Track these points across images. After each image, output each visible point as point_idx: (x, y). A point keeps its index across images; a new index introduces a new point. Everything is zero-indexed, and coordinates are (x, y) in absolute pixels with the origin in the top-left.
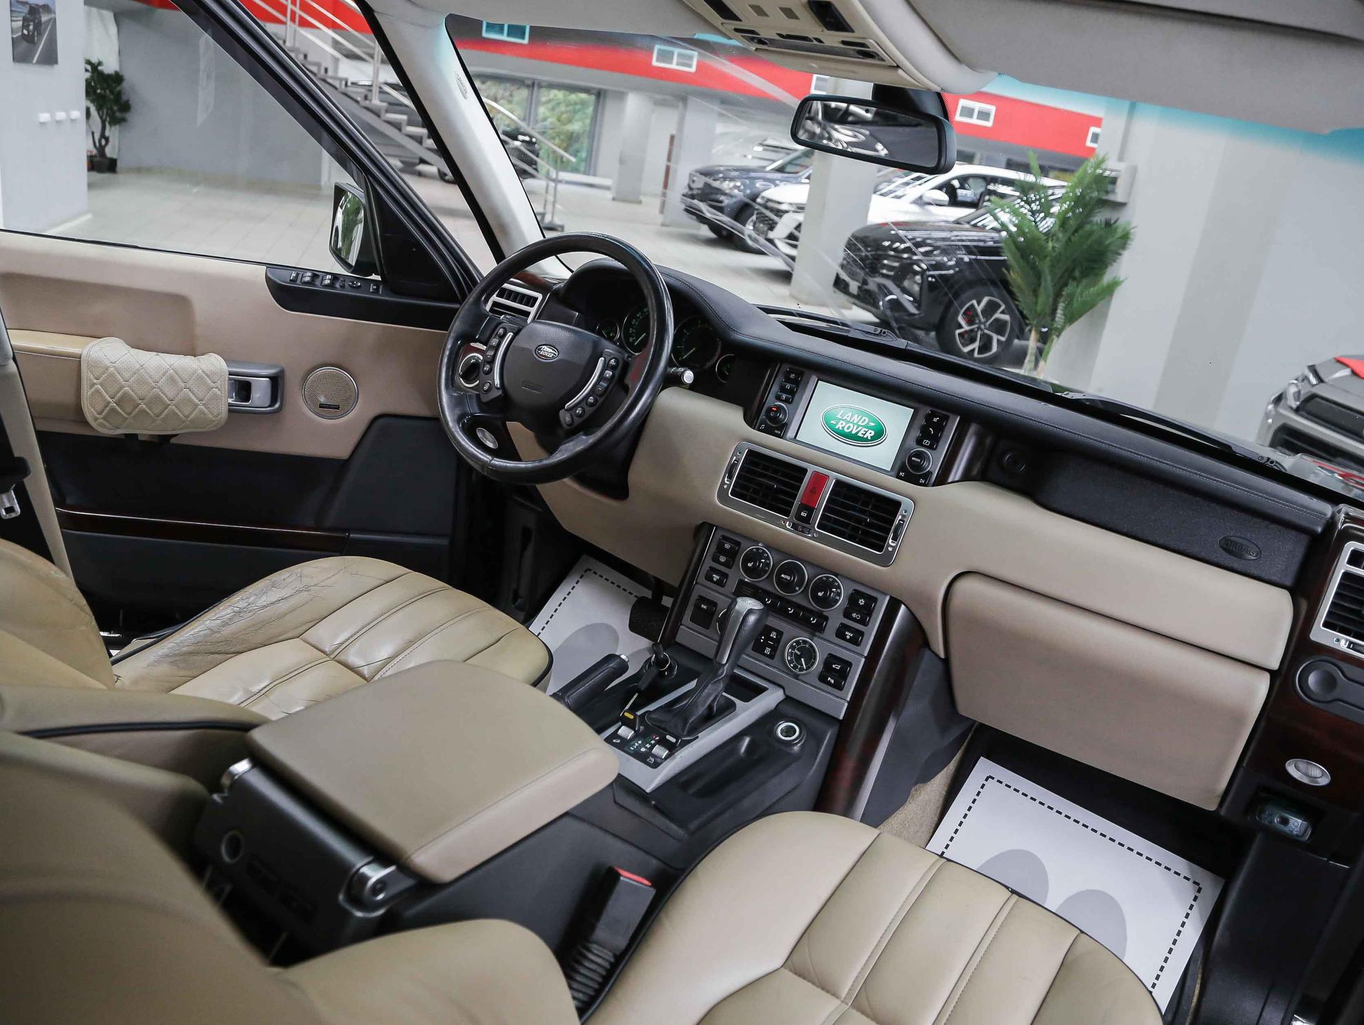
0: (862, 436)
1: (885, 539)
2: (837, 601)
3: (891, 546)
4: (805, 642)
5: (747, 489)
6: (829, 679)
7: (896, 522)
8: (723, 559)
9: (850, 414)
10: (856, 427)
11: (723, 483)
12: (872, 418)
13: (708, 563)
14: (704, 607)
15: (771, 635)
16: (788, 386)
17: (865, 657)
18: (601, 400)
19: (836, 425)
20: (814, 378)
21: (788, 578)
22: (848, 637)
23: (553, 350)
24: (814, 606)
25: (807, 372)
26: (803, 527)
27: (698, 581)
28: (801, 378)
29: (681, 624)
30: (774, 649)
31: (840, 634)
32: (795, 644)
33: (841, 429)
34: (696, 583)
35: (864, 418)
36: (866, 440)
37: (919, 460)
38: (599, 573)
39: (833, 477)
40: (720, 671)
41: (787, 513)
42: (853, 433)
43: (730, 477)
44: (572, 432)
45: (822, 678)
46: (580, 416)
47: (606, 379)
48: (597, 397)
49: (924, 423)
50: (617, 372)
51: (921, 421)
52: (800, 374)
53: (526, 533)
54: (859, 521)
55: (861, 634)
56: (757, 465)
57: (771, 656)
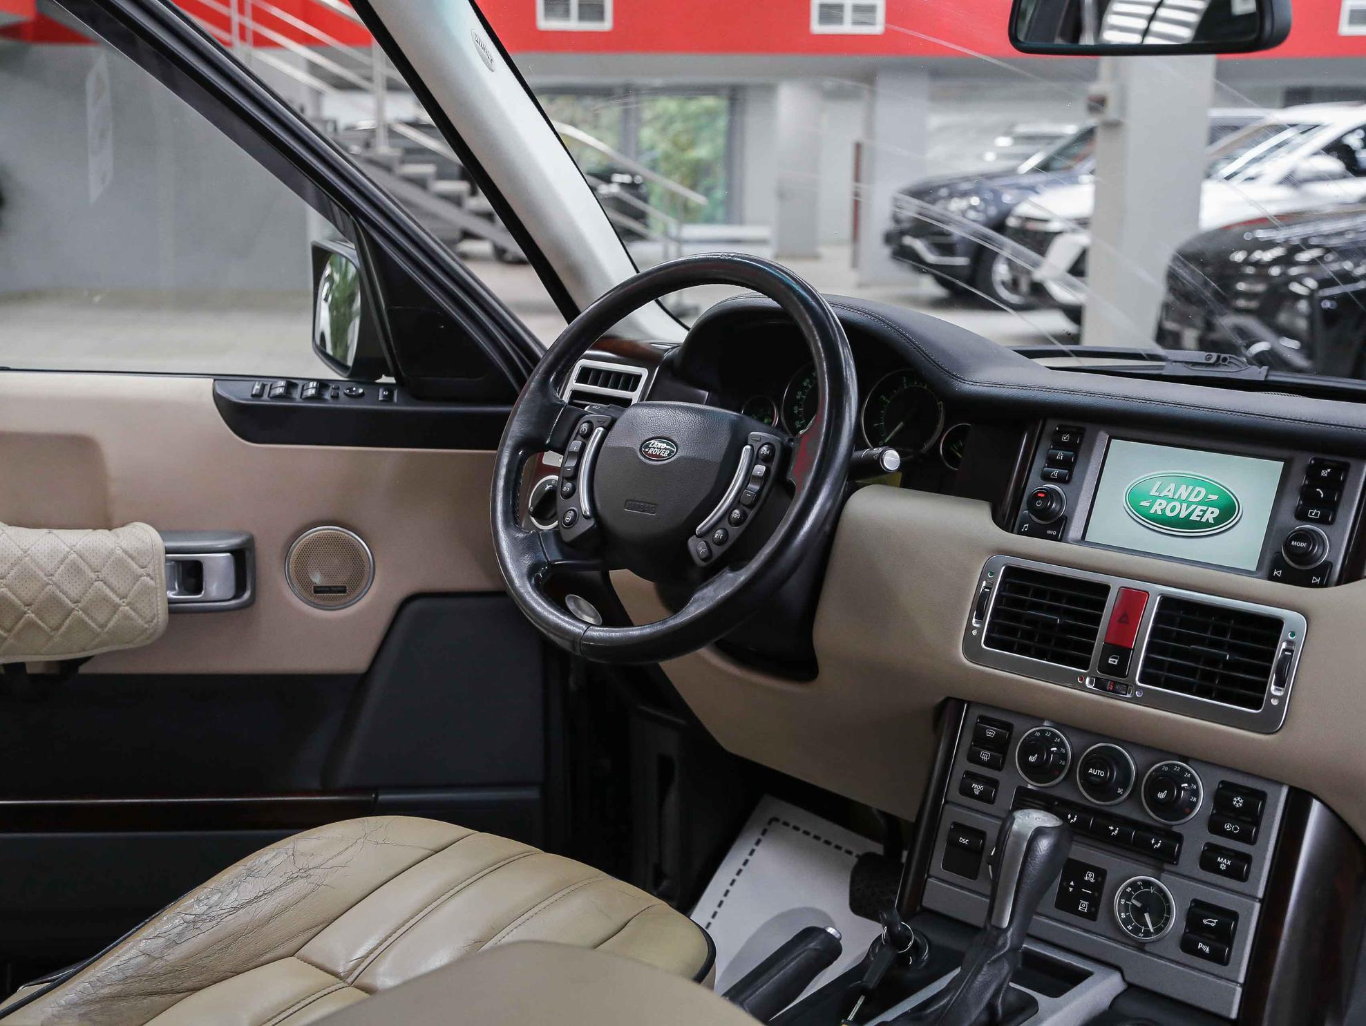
0: (1198, 519)
1: (1263, 687)
2: (1194, 805)
3: (1276, 697)
4: (1147, 884)
5: (1012, 631)
6: (1200, 945)
7: (1278, 655)
8: (985, 756)
9: (1172, 486)
10: (1185, 505)
11: (969, 627)
12: (1211, 488)
13: (962, 766)
14: (963, 840)
15: (1086, 878)
16: (1060, 455)
17: (1261, 901)
18: (751, 514)
19: (1151, 507)
20: (1103, 436)
21: (1102, 773)
22: (1223, 867)
23: (668, 444)
24: (1154, 818)
25: (1089, 427)
26: (1115, 683)
27: (948, 799)
28: (1081, 441)
29: (929, 876)
30: (1094, 902)
31: (1208, 861)
32: (1129, 890)
33: (1159, 512)
34: (946, 802)
35: (1198, 489)
36: (1207, 525)
37: (1305, 545)
38: (792, 824)
39: (1156, 592)
40: (1000, 942)
41: (1084, 664)
42: (1182, 516)
43: (981, 616)
44: (712, 570)
45: (1188, 946)
46: (720, 543)
47: (756, 479)
48: (745, 508)
49: (1304, 481)
50: (774, 466)
51: (1299, 479)
52: (1080, 433)
53: (665, 764)
54: (1213, 661)
55: (1247, 859)
56: (1024, 590)
57: (1091, 915)
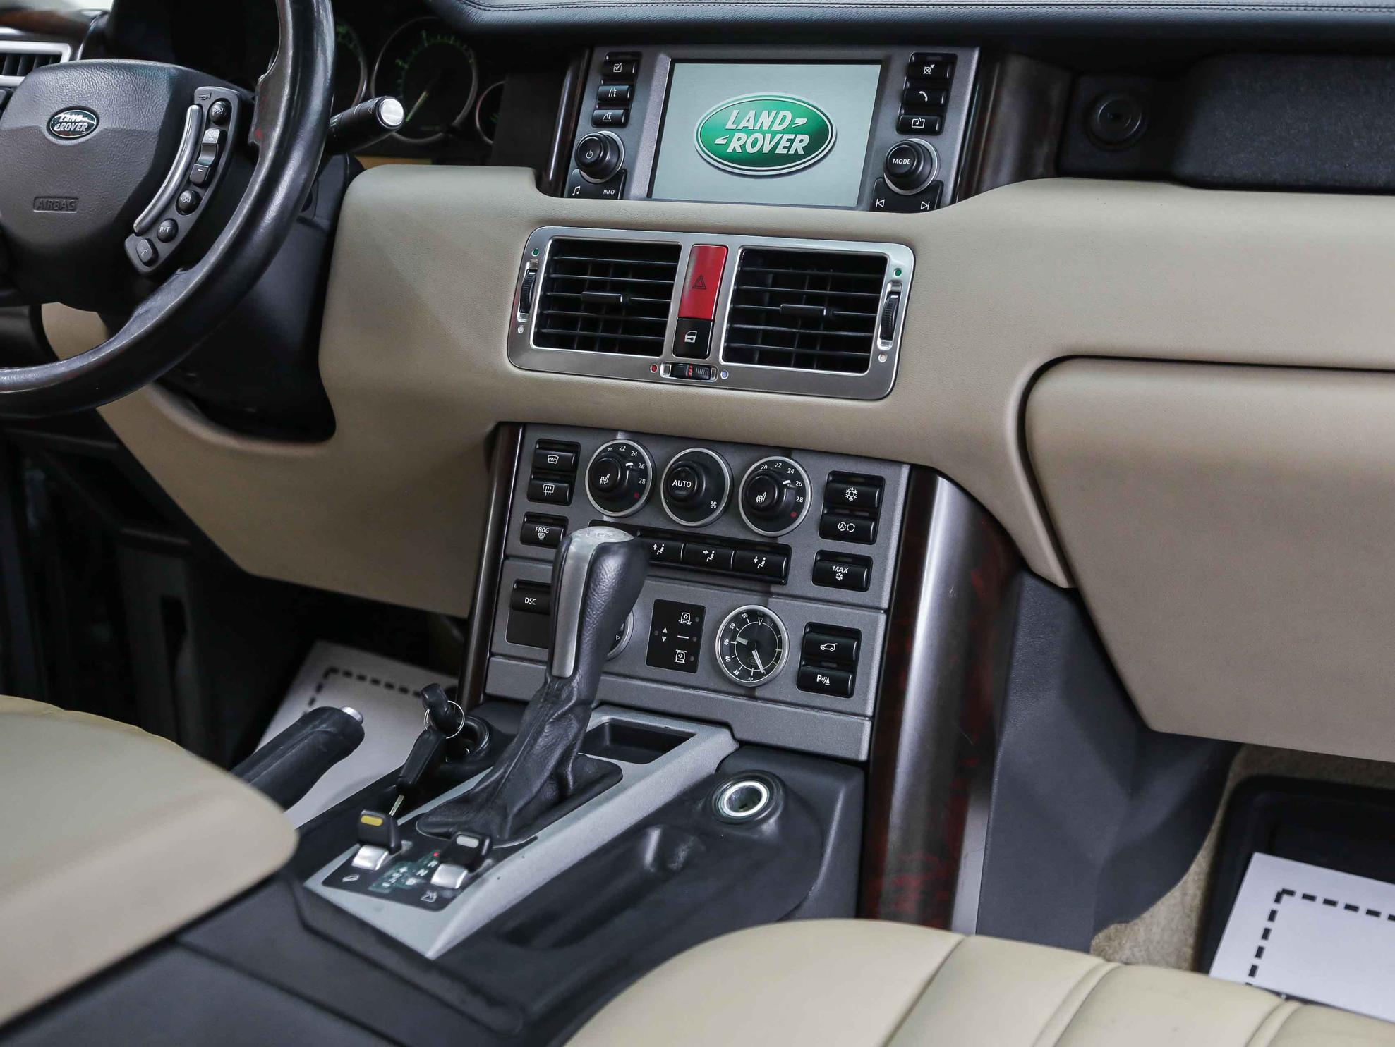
0: (785, 151)
1: (866, 344)
2: (800, 507)
3: (882, 353)
4: (753, 614)
5: (570, 323)
6: (819, 677)
7: (883, 300)
8: (548, 489)
9: (752, 114)
10: (768, 136)
11: (514, 324)
12: (796, 109)
13: (522, 506)
14: (530, 601)
15: (681, 622)
16: (613, 90)
17: (887, 612)
18: (206, 195)
19: (728, 144)
20: (664, 60)
21: (688, 484)
22: (839, 577)
23: (85, 115)
24: (758, 532)
25: (645, 51)
26: (694, 366)
27: (507, 552)
28: (637, 70)
29: (492, 655)
30: (693, 649)
31: (822, 576)
32: (733, 626)
33: (739, 150)
34: (506, 557)
35: (782, 113)
36: (796, 157)
37: (908, 161)
38: (356, 672)
39: (736, 246)
40: (564, 696)
41: (656, 349)
42: (766, 150)
43: (526, 308)
45: (806, 682)
46: (168, 238)
47: (208, 147)
49: (905, 83)
50: (231, 129)
51: (900, 82)
52: (635, 59)
53: (172, 609)
54: (812, 320)
55: (866, 562)
56: (580, 268)
57: (691, 667)
